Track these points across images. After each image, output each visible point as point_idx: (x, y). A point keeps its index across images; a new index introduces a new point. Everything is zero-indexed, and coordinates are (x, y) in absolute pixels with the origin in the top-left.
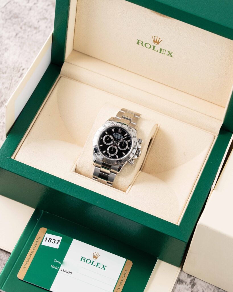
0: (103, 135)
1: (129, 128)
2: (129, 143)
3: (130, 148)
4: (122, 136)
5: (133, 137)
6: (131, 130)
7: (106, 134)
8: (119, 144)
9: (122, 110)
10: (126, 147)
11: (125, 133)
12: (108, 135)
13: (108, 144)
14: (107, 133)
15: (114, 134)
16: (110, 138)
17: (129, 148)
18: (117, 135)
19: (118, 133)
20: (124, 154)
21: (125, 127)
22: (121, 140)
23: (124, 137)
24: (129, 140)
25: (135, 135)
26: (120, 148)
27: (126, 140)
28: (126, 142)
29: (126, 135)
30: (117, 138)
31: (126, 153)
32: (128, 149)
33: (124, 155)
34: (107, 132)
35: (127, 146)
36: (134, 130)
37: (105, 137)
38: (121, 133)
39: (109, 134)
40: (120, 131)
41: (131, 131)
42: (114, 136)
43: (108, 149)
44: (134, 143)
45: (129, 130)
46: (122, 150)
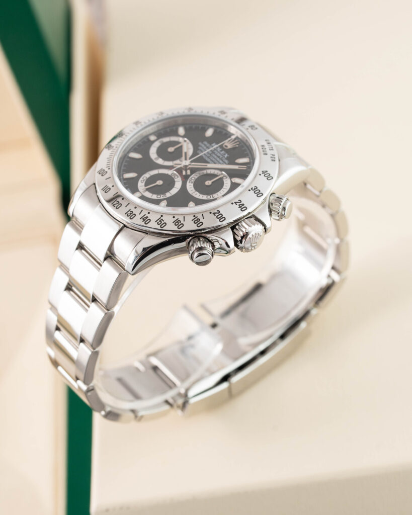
1: (267, 146)
4: (227, 158)
5: (260, 173)
6: (269, 152)
8: (196, 176)
10: (215, 194)
11: (243, 156)
12: (181, 139)
13: (160, 161)
14: (181, 132)
15: (203, 144)
16: (181, 147)
23: (232, 162)
24: (239, 177)
27: (232, 174)
28: (227, 181)
29: (243, 160)
34: (186, 130)
35: (223, 191)
38: (228, 151)
40: (230, 143)
41: (269, 156)
42: (200, 148)
43: (147, 175)
44: (249, 190)
45: (261, 150)
46: (193, 195)
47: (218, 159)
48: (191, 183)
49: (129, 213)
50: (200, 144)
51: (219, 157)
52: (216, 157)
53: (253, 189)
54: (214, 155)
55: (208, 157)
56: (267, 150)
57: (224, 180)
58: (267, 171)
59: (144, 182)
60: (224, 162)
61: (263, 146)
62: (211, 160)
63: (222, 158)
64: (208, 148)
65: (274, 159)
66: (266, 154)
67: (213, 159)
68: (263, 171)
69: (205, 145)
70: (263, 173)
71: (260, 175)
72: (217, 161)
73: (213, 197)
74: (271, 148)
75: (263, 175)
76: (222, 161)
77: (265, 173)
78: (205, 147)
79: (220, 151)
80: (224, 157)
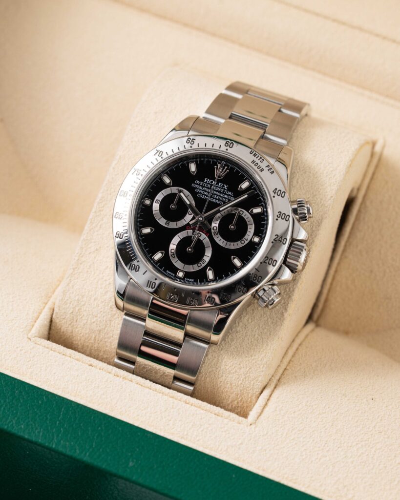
0: (153, 188)
1: (257, 161)
2: (255, 216)
3: (262, 239)
4: (229, 190)
5: (272, 194)
6: (263, 165)
7: (166, 186)
8: (215, 224)
9: (231, 88)
10: (246, 237)
11: (242, 181)
12: (174, 190)
14: (167, 180)
15: (197, 185)
16: (181, 200)
17: (256, 240)
18: (210, 189)
19: (214, 179)
20: (237, 262)
21: (241, 154)
22: (225, 209)
23: (237, 194)
24: (256, 205)
25: (280, 187)
26: (220, 241)
27: (247, 205)
28: (246, 215)
29: (245, 185)
30: (208, 199)
31: (245, 261)
32: (255, 243)
33: (238, 269)
35: (251, 230)
36: (278, 166)
37: (160, 197)
38: (223, 181)
39: (175, 184)
40: (220, 171)
41: (266, 169)
42: (197, 190)
44: (277, 219)
45: (255, 168)
46: (228, 247)
47: (221, 195)
48: (217, 234)
50: (193, 185)
51: (220, 192)
52: (217, 193)
53: (279, 216)
54: (215, 192)
55: (211, 197)
56: (260, 164)
57: (243, 215)
58: (276, 189)
60: (229, 195)
61: (253, 162)
62: (216, 199)
63: (224, 191)
64: (203, 186)
65: (272, 171)
66: (262, 170)
67: (217, 197)
68: (273, 192)
69: (199, 185)
70: (275, 193)
71: (274, 197)
72: (222, 197)
73: (247, 240)
74: (261, 160)
75: (276, 195)
76: (226, 195)
77: (277, 192)
78: (200, 187)
79: (216, 184)
80: (225, 189)
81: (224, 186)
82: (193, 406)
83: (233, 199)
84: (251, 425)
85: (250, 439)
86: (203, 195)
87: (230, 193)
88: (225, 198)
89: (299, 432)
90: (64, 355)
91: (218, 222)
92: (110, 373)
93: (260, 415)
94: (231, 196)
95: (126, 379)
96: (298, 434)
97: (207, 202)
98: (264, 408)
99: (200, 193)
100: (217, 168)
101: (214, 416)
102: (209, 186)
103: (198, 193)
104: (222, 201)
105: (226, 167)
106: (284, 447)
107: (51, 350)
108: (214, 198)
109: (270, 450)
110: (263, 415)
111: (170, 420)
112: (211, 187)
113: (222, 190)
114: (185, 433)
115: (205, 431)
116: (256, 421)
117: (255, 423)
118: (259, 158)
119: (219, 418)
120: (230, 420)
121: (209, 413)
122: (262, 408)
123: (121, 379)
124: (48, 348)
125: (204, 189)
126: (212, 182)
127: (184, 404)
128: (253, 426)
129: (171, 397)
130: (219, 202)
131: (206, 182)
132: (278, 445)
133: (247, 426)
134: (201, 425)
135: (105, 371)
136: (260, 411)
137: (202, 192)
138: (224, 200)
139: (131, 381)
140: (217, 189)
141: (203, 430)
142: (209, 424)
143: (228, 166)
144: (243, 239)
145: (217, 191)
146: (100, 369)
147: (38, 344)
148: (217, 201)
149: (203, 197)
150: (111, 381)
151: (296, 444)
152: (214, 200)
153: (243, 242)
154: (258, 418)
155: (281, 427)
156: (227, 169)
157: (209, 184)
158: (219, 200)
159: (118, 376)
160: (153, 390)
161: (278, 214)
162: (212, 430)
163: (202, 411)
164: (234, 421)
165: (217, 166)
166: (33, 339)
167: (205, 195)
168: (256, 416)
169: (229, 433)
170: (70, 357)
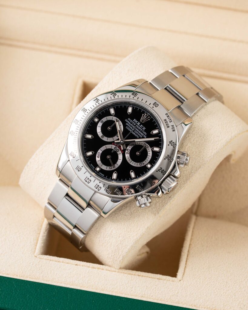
0: (102, 112)
1: (168, 120)
3: (152, 166)
4: (145, 131)
5: (168, 143)
6: (170, 124)
7: (111, 115)
8: (129, 148)
10: (144, 162)
11: (154, 128)
12: (114, 119)
13: (105, 139)
14: (112, 111)
15: (128, 121)
16: (115, 126)
17: (149, 166)
18: (135, 126)
19: (139, 121)
20: (133, 175)
21: (160, 114)
23: (149, 136)
24: (157, 146)
26: (128, 158)
27: (152, 144)
28: (149, 149)
29: (155, 132)
31: (138, 175)
32: (147, 167)
33: (132, 179)
34: (115, 110)
35: (149, 159)
37: (104, 119)
38: (144, 124)
39: (116, 115)
41: (171, 127)
42: (127, 124)
43: (100, 151)
44: (165, 159)
45: (165, 124)
46: (131, 164)
47: (140, 132)
48: (128, 154)
49: (97, 186)
50: (126, 120)
51: (140, 130)
52: (138, 130)
54: (137, 129)
55: (133, 131)
56: (169, 123)
57: (147, 149)
58: (172, 141)
59: (100, 157)
60: (144, 134)
61: (165, 120)
62: (136, 133)
63: (142, 131)
64: (131, 123)
65: (174, 129)
66: (168, 127)
67: (137, 133)
68: (170, 142)
69: (130, 121)
70: (170, 143)
71: (169, 145)
72: (139, 133)
73: (144, 164)
74: (170, 121)
75: (170, 145)
76: (143, 133)
77: (172, 143)
78: (130, 123)
79: (139, 125)
80: (143, 129)
81: (143, 128)
82: (143, 277)
83: (146, 137)
84: (180, 281)
85: (182, 289)
86: (129, 128)
87: (145, 133)
88: (141, 135)
89: (209, 279)
90: (58, 262)
91: (131, 147)
92: (89, 267)
93: (184, 274)
94: (145, 135)
95: (99, 269)
96: (209, 280)
97: (130, 133)
98: (185, 269)
99: (128, 127)
100: (144, 116)
101: (157, 280)
102: (135, 124)
103: (127, 126)
104: (139, 136)
105: (149, 117)
106: (203, 290)
107: (50, 260)
108: (135, 132)
109: (195, 293)
110: (185, 274)
111: (132, 288)
112: (136, 125)
113: (141, 130)
114: (143, 293)
115: (154, 289)
116: (182, 278)
117: (182, 279)
118: (170, 119)
119: (161, 280)
120: (167, 280)
121: (154, 279)
122: (184, 270)
123: (97, 269)
124: (48, 260)
125: (131, 125)
126: (137, 123)
127: (138, 277)
128: (182, 281)
129: (129, 274)
130: (137, 136)
131: (134, 122)
132: (199, 289)
133: (178, 282)
134: (151, 287)
135: (86, 266)
136: (183, 272)
137: (129, 126)
138: (140, 136)
139: (103, 269)
140: (139, 128)
141: (153, 290)
142: (156, 285)
143: (150, 117)
144: (142, 163)
145: (138, 129)
146: (82, 266)
147: (42, 259)
148: (136, 135)
149: (129, 129)
150: (91, 272)
151: (209, 286)
152: (134, 134)
153: (141, 164)
154: (183, 276)
155: (198, 278)
156: (149, 118)
157: (135, 123)
158: (137, 135)
159: (94, 268)
160: (117, 272)
161: (167, 156)
162: (158, 288)
163: (150, 279)
164: (169, 281)
165: (144, 115)
166: (38, 256)
167: (131, 129)
168: (182, 275)
169: (169, 288)
170: (63, 262)
